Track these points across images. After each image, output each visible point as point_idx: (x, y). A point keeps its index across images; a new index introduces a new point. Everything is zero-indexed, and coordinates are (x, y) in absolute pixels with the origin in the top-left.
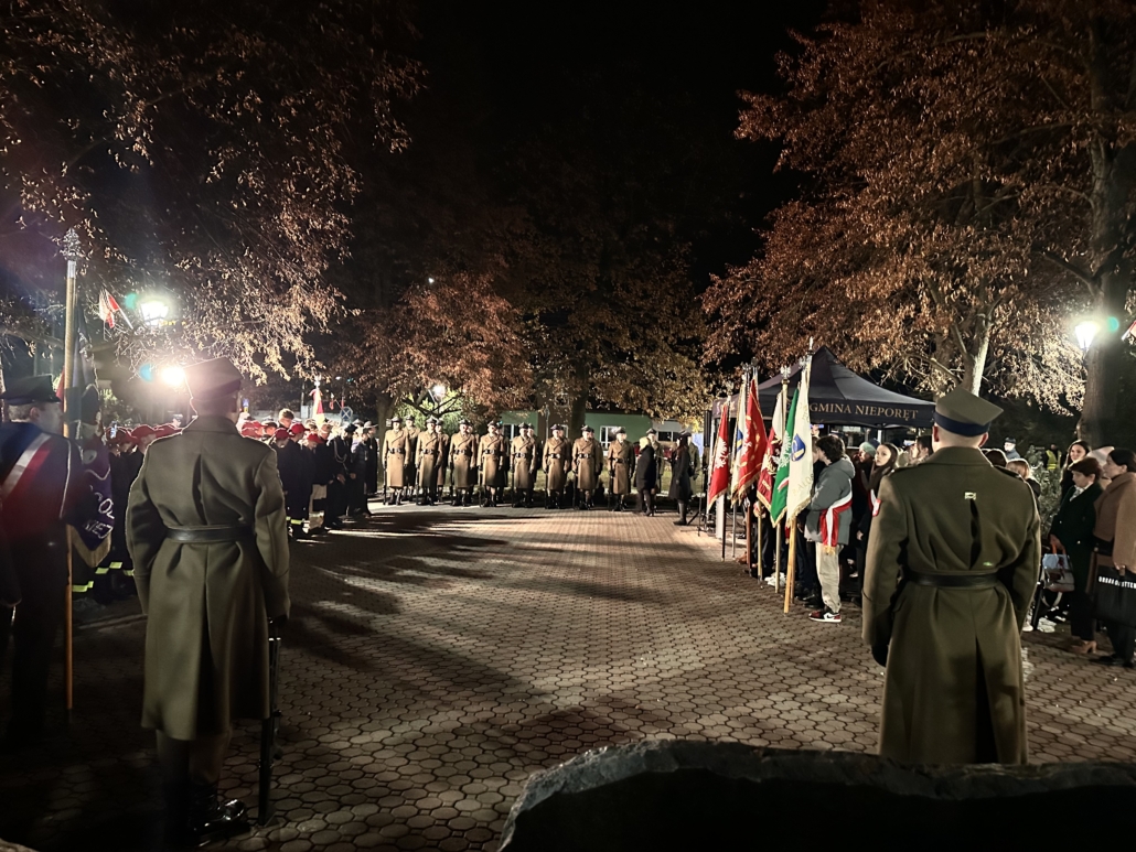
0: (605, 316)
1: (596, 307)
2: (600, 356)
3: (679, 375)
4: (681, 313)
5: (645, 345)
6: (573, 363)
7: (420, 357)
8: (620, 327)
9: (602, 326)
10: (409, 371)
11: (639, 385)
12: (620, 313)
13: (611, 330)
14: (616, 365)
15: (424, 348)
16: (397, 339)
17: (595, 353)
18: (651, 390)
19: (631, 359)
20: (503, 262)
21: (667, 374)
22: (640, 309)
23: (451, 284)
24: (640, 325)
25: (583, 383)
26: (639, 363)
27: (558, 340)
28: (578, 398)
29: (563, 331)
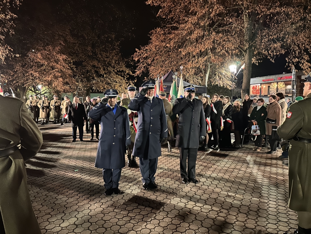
0: (96, 63)
1: (92, 60)
2: (95, 75)
3: (118, 82)
5: (107, 72)
7: (36, 74)
8: (100, 66)
9: (94, 66)
10: (32, 79)
12: (99, 62)
13: (97, 67)
15: (37, 71)
16: (26, 68)
17: (93, 74)
20: (63, 44)
21: (114, 81)
22: (106, 61)
23: (45, 50)
24: (106, 66)
25: (90, 83)
26: (106, 78)
27: (80, 70)
28: (88, 88)
29: (81, 67)
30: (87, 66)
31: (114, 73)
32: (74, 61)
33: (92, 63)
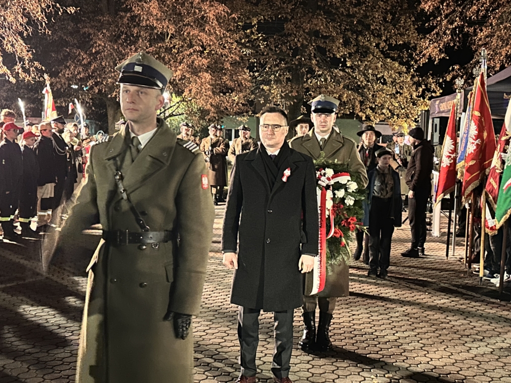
2: (314, 62)
4: (392, 19)
5: (357, 52)
6: (289, 69)
8: (334, 34)
12: (333, 20)
13: (326, 37)
14: (330, 71)
17: (310, 59)
18: (363, 95)
19: (345, 65)
21: (378, 79)
25: (299, 88)
26: (351, 69)
27: (275, 47)
28: (294, 102)
29: (279, 39)
30: (295, 32)
31: (377, 53)
32: (261, 19)
33: (310, 23)
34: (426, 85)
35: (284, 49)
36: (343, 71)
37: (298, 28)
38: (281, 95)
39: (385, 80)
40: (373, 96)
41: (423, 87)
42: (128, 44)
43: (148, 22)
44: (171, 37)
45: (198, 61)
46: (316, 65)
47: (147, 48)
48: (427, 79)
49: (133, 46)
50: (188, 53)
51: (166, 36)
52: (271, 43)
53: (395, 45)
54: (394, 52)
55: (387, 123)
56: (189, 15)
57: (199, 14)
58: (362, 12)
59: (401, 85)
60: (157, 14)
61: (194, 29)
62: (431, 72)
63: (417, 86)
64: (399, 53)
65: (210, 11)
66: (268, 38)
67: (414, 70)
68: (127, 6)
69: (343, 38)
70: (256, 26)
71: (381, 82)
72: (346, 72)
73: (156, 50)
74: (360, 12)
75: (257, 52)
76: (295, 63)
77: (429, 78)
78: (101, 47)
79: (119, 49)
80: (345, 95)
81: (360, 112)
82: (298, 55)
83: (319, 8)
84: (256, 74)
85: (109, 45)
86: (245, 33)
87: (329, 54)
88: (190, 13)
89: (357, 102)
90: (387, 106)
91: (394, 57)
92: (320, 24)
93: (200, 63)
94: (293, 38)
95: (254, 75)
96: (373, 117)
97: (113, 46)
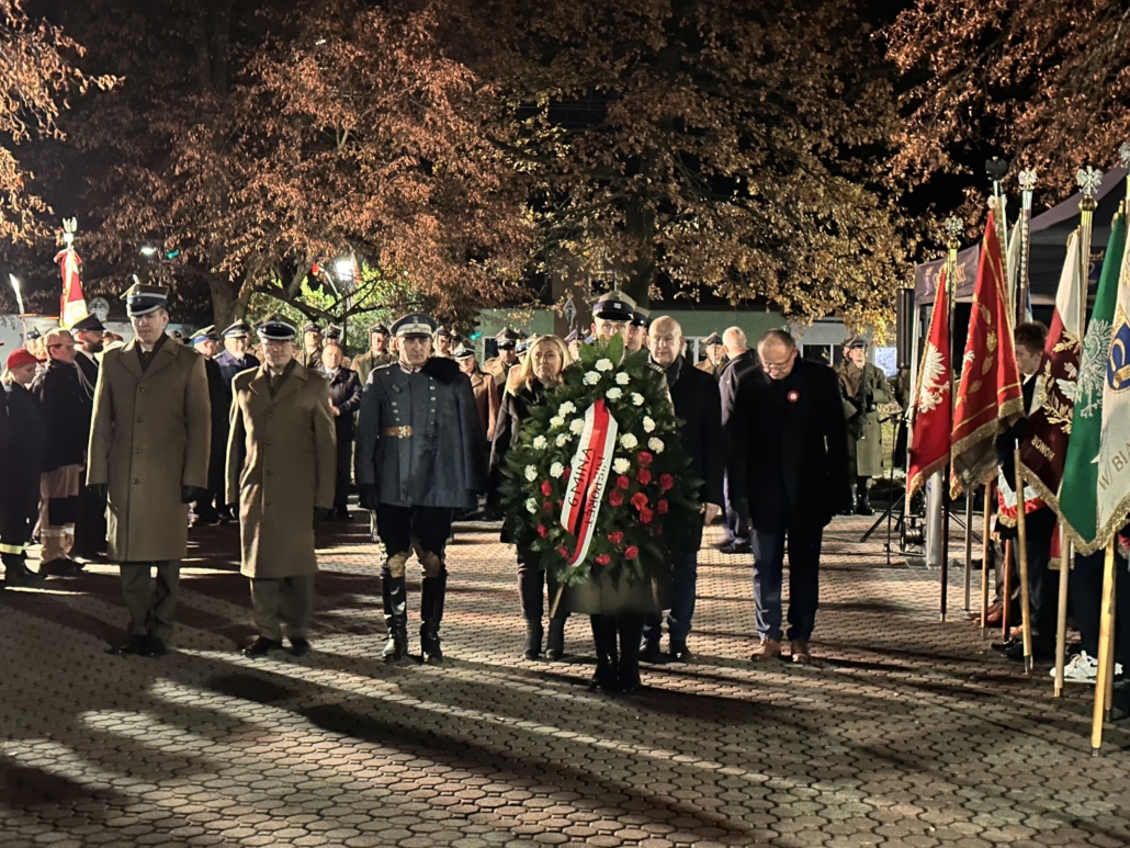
0: (684, 102)
1: (665, 83)
2: (673, 186)
3: (843, 225)
4: (846, 90)
5: (769, 161)
6: (619, 204)
8: (717, 125)
9: (678, 124)
11: (759, 246)
12: (714, 94)
13: (698, 132)
14: (712, 207)
17: (666, 180)
18: (785, 257)
19: (744, 192)
21: (818, 223)
24: (760, 119)
25: (640, 244)
26: (759, 201)
27: (588, 155)
28: (632, 276)
29: (596, 138)
30: (629, 123)
31: (816, 164)
32: (558, 94)
33: (664, 102)
34: (924, 235)
35: (607, 159)
36: (742, 205)
37: (636, 112)
38: (605, 262)
39: (834, 224)
40: (807, 259)
41: (919, 239)
42: (255, 155)
43: (297, 106)
44: (349, 139)
45: (408, 189)
46: (680, 193)
47: (297, 164)
48: (926, 221)
49: (264, 160)
50: (387, 172)
51: (338, 136)
52: (577, 146)
53: (854, 146)
54: (850, 163)
55: (839, 319)
56: (387, 90)
57: (409, 85)
58: (776, 75)
59: (870, 234)
60: (316, 87)
61: (400, 120)
62: (934, 205)
63: (904, 237)
64: (863, 164)
65: (433, 79)
66: (571, 136)
67: (895, 202)
68: (249, 72)
69: (738, 133)
70: (546, 110)
71: (825, 228)
72: (747, 208)
73: (316, 168)
74: (771, 74)
75: (548, 167)
76: (631, 190)
77: (930, 217)
78: (193, 164)
79: (234, 166)
80: (744, 259)
81: (778, 294)
82: (638, 173)
83: (684, 67)
84: (549, 215)
85: (213, 158)
86: (523, 126)
87: (705, 169)
88: (390, 84)
89: (771, 273)
90: (838, 282)
91: (851, 172)
92: (685, 104)
93: (414, 193)
94: (625, 135)
95: (543, 218)
96: (808, 306)
97: (220, 160)
